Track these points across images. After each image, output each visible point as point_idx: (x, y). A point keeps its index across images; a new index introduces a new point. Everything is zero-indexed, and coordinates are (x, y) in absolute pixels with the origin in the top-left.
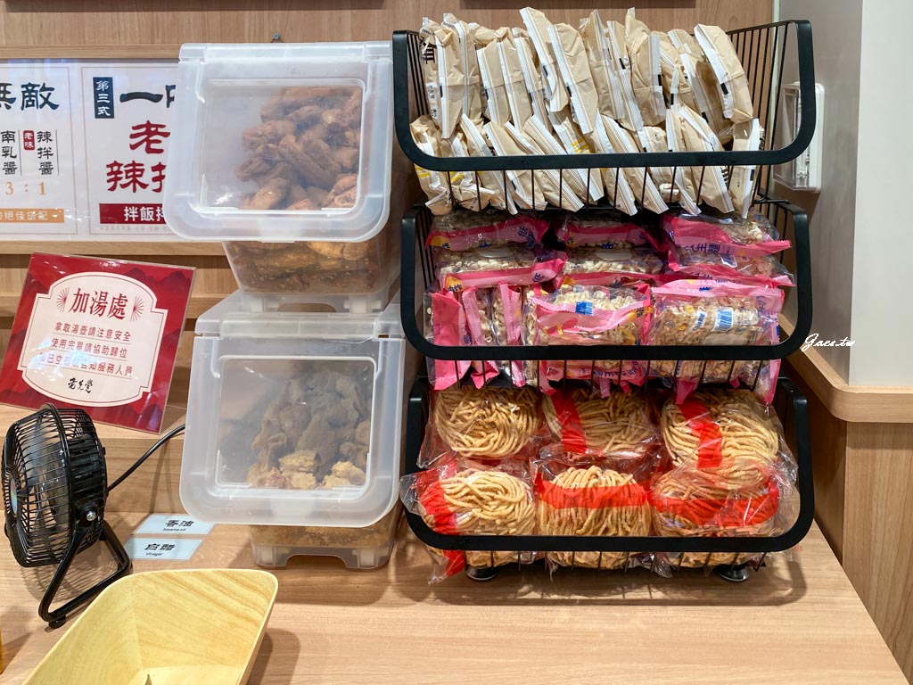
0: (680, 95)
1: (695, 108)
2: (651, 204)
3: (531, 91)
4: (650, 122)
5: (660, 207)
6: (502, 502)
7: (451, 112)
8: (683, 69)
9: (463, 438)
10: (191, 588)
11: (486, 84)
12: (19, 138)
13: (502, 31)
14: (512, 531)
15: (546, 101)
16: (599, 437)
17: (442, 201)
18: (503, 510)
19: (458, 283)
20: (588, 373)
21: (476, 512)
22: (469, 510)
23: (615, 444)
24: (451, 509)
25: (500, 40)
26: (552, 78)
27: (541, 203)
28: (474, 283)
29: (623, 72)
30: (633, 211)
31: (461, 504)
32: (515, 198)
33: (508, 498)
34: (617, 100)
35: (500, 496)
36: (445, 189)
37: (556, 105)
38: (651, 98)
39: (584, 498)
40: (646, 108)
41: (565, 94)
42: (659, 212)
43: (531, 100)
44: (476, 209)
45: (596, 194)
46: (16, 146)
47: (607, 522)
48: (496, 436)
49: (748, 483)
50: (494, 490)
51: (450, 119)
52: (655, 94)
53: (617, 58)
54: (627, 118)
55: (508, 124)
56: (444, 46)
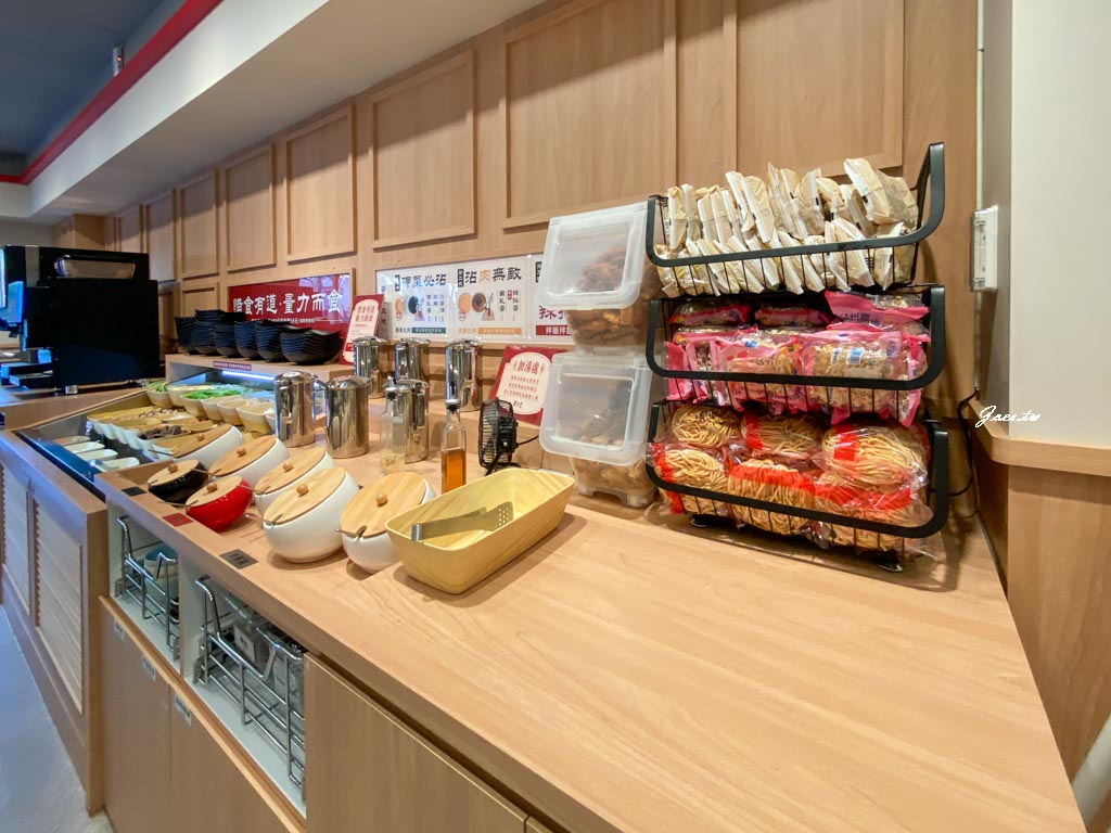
0: (838, 213)
1: (850, 220)
2: (813, 286)
3: (731, 220)
4: (813, 232)
5: (818, 286)
6: (701, 469)
7: (677, 235)
8: (841, 195)
9: (684, 432)
10: (539, 480)
11: (702, 219)
12: (506, 294)
13: (712, 189)
14: (708, 488)
15: (741, 226)
16: (772, 442)
17: (672, 288)
18: (702, 473)
19: (684, 339)
20: (763, 395)
21: (685, 471)
22: (680, 469)
23: (784, 448)
24: (670, 467)
25: (712, 193)
26: (744, 212)
27: (735, 288)
28: (693, 339)
29: (792, 201)
30: (801, 291)
31: (676, 464)
32: (719, 285)
33: (706, 467)
34: (788, 220)
35: (700, 464)
36: (674, 280)
37: (746, 228)
38: (813, 214)
39: (759, 476)
40: (809, 222)
41: (752, 220)
42: (819, 291)
43: (731, 226)
44: (694, 294)
45: (774, 281)
46: (505, 298)
47: (775, 496)
48: (705, 433)
49: (882, 481)
50: (697, 461)
51: (676, 239)
52: (815, 212)
53: (788, 192)
54: (797, 231)
55: (715, 241)
56: (673, 197)
